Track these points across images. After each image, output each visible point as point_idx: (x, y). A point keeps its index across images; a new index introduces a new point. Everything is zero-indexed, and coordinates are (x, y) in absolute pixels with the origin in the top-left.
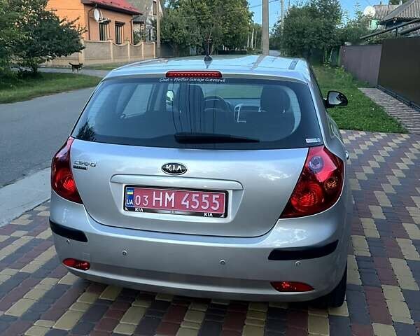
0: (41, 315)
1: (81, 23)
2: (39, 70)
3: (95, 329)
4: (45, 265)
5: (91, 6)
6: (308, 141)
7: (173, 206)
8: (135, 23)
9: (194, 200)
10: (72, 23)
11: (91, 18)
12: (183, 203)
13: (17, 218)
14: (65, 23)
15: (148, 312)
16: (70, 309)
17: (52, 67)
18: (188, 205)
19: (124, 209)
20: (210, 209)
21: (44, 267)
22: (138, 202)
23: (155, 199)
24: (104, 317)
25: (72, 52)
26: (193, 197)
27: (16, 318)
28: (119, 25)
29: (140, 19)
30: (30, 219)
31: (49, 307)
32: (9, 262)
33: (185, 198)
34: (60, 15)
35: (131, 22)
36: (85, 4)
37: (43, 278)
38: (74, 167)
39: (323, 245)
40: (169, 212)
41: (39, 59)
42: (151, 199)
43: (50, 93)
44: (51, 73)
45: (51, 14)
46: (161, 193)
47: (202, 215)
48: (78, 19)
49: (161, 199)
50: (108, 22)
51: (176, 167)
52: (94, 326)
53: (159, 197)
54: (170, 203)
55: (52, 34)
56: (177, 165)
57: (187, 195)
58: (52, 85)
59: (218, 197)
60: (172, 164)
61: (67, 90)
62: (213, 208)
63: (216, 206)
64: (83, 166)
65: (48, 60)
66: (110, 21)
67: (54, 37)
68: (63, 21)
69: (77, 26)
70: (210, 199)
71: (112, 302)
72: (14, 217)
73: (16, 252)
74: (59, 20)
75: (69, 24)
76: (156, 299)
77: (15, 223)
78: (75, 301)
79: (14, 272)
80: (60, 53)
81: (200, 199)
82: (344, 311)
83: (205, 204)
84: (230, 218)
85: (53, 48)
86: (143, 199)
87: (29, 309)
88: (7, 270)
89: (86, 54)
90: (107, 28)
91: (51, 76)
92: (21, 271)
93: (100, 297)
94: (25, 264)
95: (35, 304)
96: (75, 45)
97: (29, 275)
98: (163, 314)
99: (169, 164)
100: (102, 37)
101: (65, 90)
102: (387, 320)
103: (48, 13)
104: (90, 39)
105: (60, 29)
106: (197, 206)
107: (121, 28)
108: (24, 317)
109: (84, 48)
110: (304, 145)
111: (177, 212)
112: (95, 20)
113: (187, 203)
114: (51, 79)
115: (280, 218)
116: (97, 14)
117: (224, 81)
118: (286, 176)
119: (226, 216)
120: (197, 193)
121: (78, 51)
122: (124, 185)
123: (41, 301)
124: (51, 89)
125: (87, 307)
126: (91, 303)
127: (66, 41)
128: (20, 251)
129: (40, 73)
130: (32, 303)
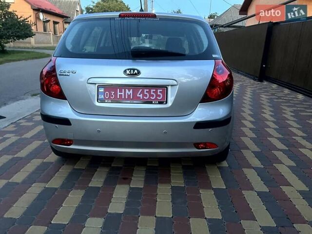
0: (35, 180)
1: (32, 20)
2: (5, 49)
3: (76, 185)
4: (32, 152)
5: (38, 10)
6: (214, 56)
7: (131, 98)
8: (66, 23)
9: (145, 93)
10: (27, 19)
11: (38, 18)
12: (138, 95)
13: (6, 127)
14: (22, 19)
15: (109, 173)
16: (56, 175)
17: (14, 47)
18: (141, 97)
19: (98, 101)
20: (156, 99)
21: (31, 153)
22: (107, 96)
23: (119, 94)
24: (80, 178)
25: (27, 37)
26: (145, 92)
27: (17, 184)
28: (55, 23)
29: (68, 20)
30: (15, 127)
31: (40, 175)
32: (6, 151)
33: (139, 92)
34: (19, 14)
35: (63, 22)
36: (33, 9)
37: (33, 159)
38: (60, 75)
39: (223, 120)
40: (129, 102)
41: (6, 41)
42: (116, 94)
43: (14, 61)
44: (13, 51)
45: (13, 13)
46: (123, 90)
47: (151, 103)
48: (30, 16)
49: (123, 94)
50: (48, 21)
51: (134, 71)
52: (74, 184)
53: (122, 92)
54: (129, 96)
55: (13, 25)
56: (134, 70)
57: (141, 90)
58: (14, 57)
59: (161, 90)
60: (131, 69)
61: (26, 59)
62: (158, 98)
63: (160, 97)
64: (66, 74)
65: (11, 42)
66: (50, 20)
67: (15, 27)
68: (20, 18)
69: (30, 21)
70: (156, 92)
71: (83, 169)
72: (4, 126)
73: (9, 146)
74: (17, 17)
75: (25, 19)
76: (112, 165)
77: (5, 129)
78: (58, 171)
79: (10, 157)
80: (19, 37)
81: (149, 92)
82: (225, 164)
83: (153, 96)
84: (170, 104)
85: (14, 34)
86: (110, 94)
87: (26, 177)
88: (5, 156)
89: (35, 40)
90: (48, 25)
91: (13, 52)
92: (15, 156)
93: (75, 167)
94: (17, 152)
95: (30, 174)
96: (29, 33)
97: (21, 158)
98: (119, 173)
99: (128, 69)
100: (45, 30)
101: (24, 60)
102: (249, 166)
103: (10, 13)
104: (37, 30)
105: (19, 22)
106: (148, 97)
107: (57, 25)
108: (24, 182)
109: (34, 35)
110: (212, 58)
111: (135, 102)
112: (40, 20)
113: (141, 96)
114: (14, 53)
115: (200, 103)
116: (41, 16)
117: (158, 19)
118: (196, 79)
119: (166, 103)
120: (147, 89)
121: (30, 36)
122: (97, 85)
123: (33, 173)
124: (14, 58)
125: (68, 174)
126: (69, 171)
127: (22, 30)
128: (12, 145)
129: (6, 50)
130: (28, 174)
